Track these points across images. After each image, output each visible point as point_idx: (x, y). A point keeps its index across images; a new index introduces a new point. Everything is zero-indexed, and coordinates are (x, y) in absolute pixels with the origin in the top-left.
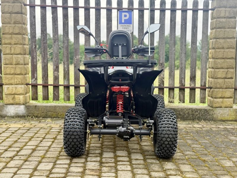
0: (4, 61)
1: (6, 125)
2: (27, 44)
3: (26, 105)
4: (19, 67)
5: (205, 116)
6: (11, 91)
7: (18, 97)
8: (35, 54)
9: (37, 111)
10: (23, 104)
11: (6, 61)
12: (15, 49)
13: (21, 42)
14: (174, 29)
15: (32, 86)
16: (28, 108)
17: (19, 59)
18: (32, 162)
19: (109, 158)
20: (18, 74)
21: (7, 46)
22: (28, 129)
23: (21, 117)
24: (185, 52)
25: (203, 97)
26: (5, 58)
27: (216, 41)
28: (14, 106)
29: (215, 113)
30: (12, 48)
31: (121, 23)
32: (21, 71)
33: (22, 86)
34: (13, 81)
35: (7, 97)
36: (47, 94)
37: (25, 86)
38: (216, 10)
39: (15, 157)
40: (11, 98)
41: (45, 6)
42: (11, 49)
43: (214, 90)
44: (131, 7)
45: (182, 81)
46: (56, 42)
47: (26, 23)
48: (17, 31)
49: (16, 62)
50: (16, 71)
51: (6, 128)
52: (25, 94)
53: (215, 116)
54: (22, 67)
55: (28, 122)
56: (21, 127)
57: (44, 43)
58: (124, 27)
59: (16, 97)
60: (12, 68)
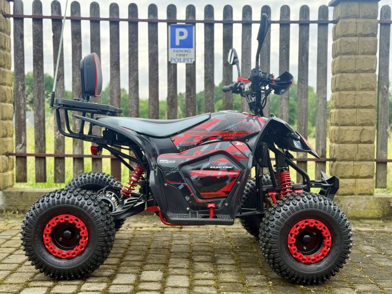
2: (10, 83)
3: (4, 190)
8: (23, 100)
9: (24, 201)
14: (267, 57)
15: (17, 157)
16: (7, 195)
19: (123, 284)
24: (287, 97)
27: (342, 76)
29: (342, 205)
31: (172, 47)
36: (43, 172)
37: (4, 157)
38: (340, 21)
41: (40, 18)
43: (340, 164)
44: (190, 18)
46: (60, 79)
47: (7, 47)
52: (4, 172)
55: (4, 220)
57: (39, 82)
58: (180, 53)
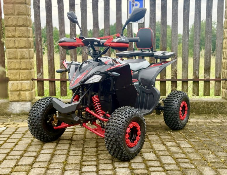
0: (8, 55)
1: (13, 124)
2: (32, 36)
3: (32, 101)
4: (24, 61)
5: (221, 109)
6: (16, 87)
7: (24, 94)
8: (41, 47)
10: (30, 101)
11: (10, 56)
12: (19, 43)
13: (26, 35)
14: (187, 18)
15: (38, 81)
17: (25, 53)
18: (55, 170)
20: (23, 69)
21: (11, 39)
23: (27, 114)
24: (199, 43)
25: (218, 89)
26: (9, 52)
28: (20, 103)
30: (16, 41)
32: (27, 65)
33: (28, 81)
34: (18, 76)
35: (12, 94)
36: (54, 90)
37: (31, 81)
39: (35, 164)
40: (16, 94)
42: (15, 43)
45: (196, 73)
46: (62, 34)
47: (29, 14)
48: (21, 23)
49: (21, 56)
50: (21, 66)
51: (15, 128)
52: (31, 90)
54: (27, 62)
57: (50, 35)
59: (21, 94)
60: (16, 63)
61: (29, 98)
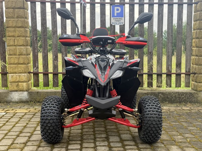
0: (8, 52)
1: (12, 110)
2: (29, 36)
3: (29, 91)
4: (22, 57)
5: (190, 99)
6: (15, 79)
7: (22, 85)
8: (36, 45)
9: (39, 97)
10: (27, 91)
11: (10, 52)
12: (18, 41)
13: (24, 35)
15: (34, 74)
16: (31, 93)
17: (23, 50)
19: (116, 142)
20: (21, 64)
21: (11, 38)
22: (33, 113)
23: (24, 102)
24: (171, 42)
25: (188, 82)
26: (9, 49)
27: (200, 31)
28: (18, 92)
29: (199, 96)
30: (15, 40)
31: (113, 16)
32: (24, 60)
33: (25, 74)
34: (16, 70)
35: (11, 85)
36: (47, 81)
37: (28, 74)
38: (199, 3)
39: (28, 143)
40: (15, 85)
41: (44, 2)
43: (199, 76)
44: (122, 2)
45: (169, 67)
46: (55, 34)
47: (27, 17)
48: (20, 25)
49: (20, 53)
50: (19, 61)
51: (14, 113)
52: (28, 82)
53: (199, 99)
54: (24, 58)
55: (31, 107)
56: (27, 112)
57: (44, 35)
58: (117, 20)
59: (19, 85)
60: (15, 59)
61: (26, 88)
